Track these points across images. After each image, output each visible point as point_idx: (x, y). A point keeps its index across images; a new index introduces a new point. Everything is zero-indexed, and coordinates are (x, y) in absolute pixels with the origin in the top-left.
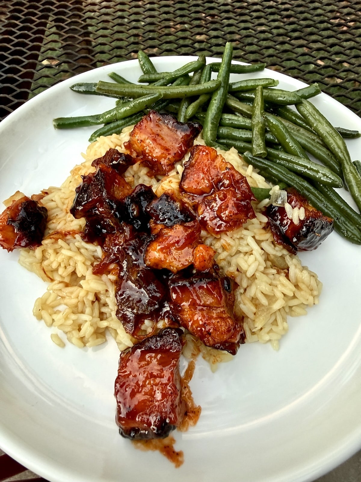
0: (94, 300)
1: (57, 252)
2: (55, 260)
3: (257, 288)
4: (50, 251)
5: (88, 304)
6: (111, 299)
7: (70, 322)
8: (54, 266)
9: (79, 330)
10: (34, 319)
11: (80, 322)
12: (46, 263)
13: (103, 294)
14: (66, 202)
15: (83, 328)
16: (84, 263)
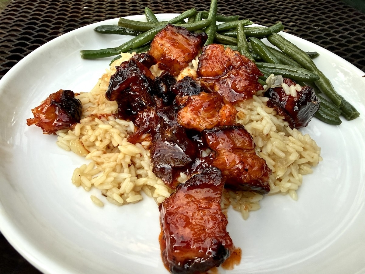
0: (130, 164)
1: (93, 129)
2: (92, 135)
3: (273, 145)
4: (88, 127)
5: (125, 166)
6: (146, 161)
7: (111, 179)
8: (92, 139)
9: (119, 188)
10: (74, 187)
11: (119, 180)
12: (84, 138)
13: (137, 158)
14: (98, 97)
15: (123, 186)
16: (119, 135)
